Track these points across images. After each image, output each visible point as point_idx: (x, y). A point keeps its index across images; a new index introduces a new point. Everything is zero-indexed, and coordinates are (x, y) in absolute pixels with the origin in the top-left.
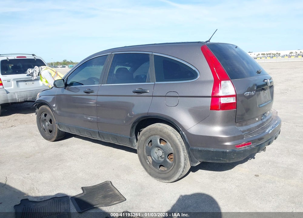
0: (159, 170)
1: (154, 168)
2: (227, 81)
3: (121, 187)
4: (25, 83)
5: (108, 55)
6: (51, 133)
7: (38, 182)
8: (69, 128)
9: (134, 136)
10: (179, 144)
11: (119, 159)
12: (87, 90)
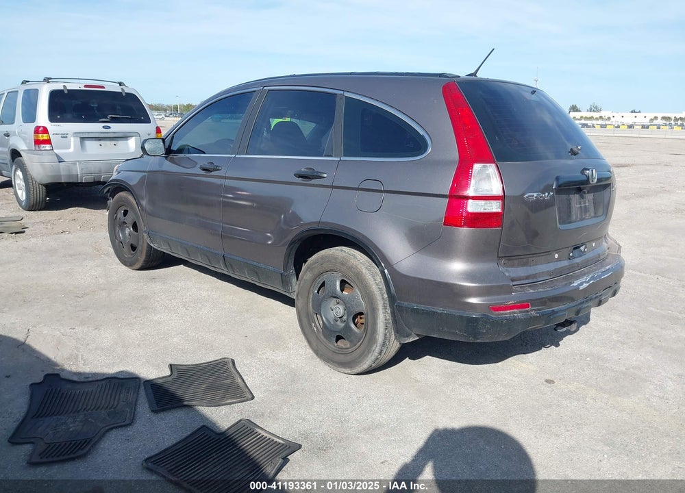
0: (334, 346)
1: (325, 340)
2: (488, 165)
3: (251, 374)
4: (98, 143)
5: (254, 91)
6: (134, 251)
7: (88, 344)
8: (168, 244)
9: (292, 271)
10: (377, 293)
11: (264, 317)
12: (206, 164)
